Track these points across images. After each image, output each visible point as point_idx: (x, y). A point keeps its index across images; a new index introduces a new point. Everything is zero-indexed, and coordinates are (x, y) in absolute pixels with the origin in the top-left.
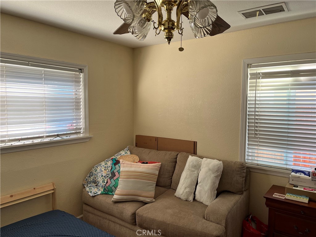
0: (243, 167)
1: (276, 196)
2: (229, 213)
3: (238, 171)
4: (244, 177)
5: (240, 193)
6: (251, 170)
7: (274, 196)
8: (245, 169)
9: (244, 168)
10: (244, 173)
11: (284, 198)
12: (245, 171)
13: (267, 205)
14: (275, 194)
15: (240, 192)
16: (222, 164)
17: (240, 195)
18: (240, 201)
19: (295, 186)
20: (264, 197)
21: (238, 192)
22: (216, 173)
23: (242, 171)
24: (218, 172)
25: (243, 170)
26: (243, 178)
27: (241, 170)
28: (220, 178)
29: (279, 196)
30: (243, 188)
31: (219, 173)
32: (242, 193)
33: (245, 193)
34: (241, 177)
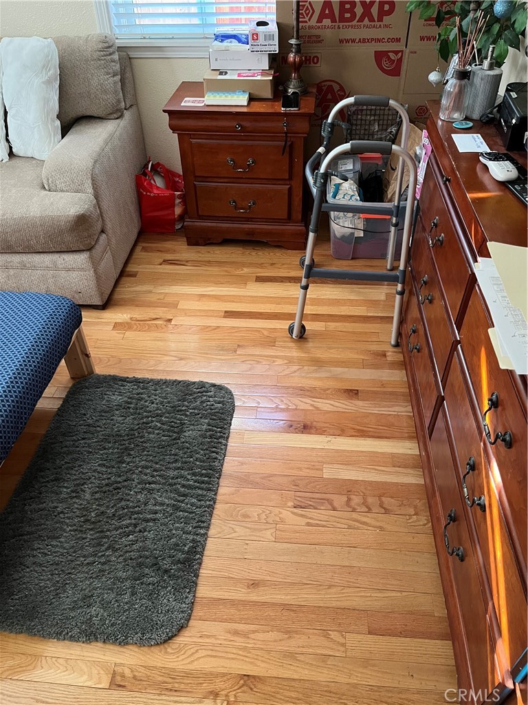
0: (109, 47)
1: (189, 103)
2: (95, 162)
3: (99, 60)
4: (117, 75)
5: (115, 116)
6: (133, 54)
7: (183, 104)
8: (114, 53)
9: (111, 50)
10: (113, 64)
11: (203, 104)
12: (116, 57)
13: (174, 128)
14: (186, 99)
15: (117, 114)
16: (54, 46)
17: (117, 121)
18: (118, 133)
19: (221, 73)
20: (164, 111)
21: (111, 114)
22: (44, 72)
23: (109, 57)
24: (49, 70)
25: (110, 54)
26: (114, 76)
27: (105, 56)
28: (57, 86)
29: (193, 102)
30: (119, 101)
31: (51, 72)
32: (120, 114)
33: (127, 114)
34: (109, 74)
